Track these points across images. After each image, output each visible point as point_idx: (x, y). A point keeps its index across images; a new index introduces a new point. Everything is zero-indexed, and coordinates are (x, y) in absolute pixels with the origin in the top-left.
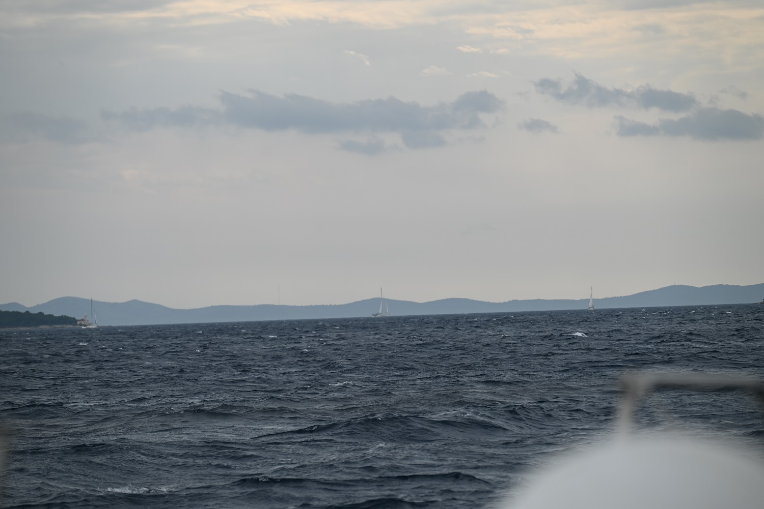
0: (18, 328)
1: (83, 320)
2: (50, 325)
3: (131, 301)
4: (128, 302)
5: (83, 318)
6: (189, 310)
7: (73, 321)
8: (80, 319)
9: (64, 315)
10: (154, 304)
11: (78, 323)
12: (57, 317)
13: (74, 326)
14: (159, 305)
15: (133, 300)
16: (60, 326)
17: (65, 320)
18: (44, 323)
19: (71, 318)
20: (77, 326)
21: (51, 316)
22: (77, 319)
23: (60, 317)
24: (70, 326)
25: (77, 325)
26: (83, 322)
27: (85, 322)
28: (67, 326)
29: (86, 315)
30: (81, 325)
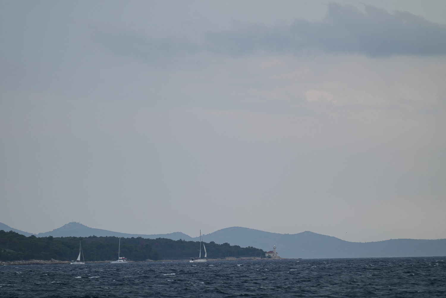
1: (271, 252)
2: (237, 257)
5: (272, 250)
7: (260, 253)
8: (267, 251)
9: (251, 246)
10: (329, 237)
11: (267, 255)
12: (243, 248)
13: (262, 258)
16: (248, 258)
17: (251, 252)
18: (231, 255)
19: (258, 249)
20: (265, 259)
21: (237, 247)
22: (264, 251)
23: (246, 248)
24: (259, 259)
25: (265, 257)
26: (271, 255)
27: (273, 254)
28: (255, 258)
29: (275, 247)
30: (269, 257)
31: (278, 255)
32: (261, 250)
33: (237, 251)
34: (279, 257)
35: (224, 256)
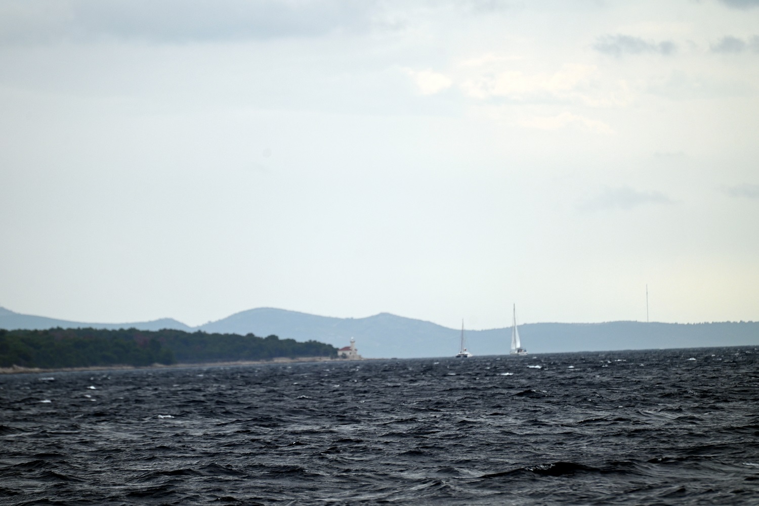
0: (239, 362)
1: (347, 348)
2: (293, 358)
3: (377, 316)
4: (372, 317)
5: (348, 345)
6: (482, 331)
7: (329, 350)
8: (340, 347)
9: (313, 339)
10: (420, 322)
11: (340, 353)
12: (301, 344)
13: (332, 358)
14: (429, 323)
15: (383, 315)
16: (310, 359)
17: (314, 348)
18: (282, 354)
19: (324, 345)
20: (338, 360)
21: (291, 342)
22: (335, 346)
23: (306, 343)
24: (327, 360)
25: (337, 357)
26: (348, 353)
27: (351, 351)
28: (320, 359)
29: (353, 341)
30: (344, 356)
31: (358, 353)
32: (330, 346)
33: (291, 348)
34: (360, 356)
35: (271, 356)
